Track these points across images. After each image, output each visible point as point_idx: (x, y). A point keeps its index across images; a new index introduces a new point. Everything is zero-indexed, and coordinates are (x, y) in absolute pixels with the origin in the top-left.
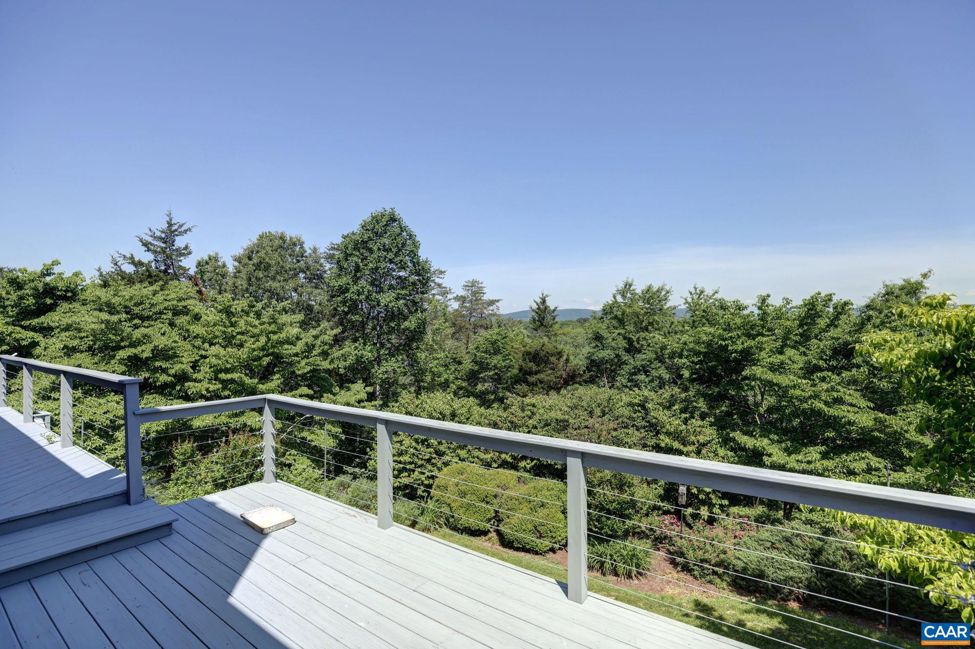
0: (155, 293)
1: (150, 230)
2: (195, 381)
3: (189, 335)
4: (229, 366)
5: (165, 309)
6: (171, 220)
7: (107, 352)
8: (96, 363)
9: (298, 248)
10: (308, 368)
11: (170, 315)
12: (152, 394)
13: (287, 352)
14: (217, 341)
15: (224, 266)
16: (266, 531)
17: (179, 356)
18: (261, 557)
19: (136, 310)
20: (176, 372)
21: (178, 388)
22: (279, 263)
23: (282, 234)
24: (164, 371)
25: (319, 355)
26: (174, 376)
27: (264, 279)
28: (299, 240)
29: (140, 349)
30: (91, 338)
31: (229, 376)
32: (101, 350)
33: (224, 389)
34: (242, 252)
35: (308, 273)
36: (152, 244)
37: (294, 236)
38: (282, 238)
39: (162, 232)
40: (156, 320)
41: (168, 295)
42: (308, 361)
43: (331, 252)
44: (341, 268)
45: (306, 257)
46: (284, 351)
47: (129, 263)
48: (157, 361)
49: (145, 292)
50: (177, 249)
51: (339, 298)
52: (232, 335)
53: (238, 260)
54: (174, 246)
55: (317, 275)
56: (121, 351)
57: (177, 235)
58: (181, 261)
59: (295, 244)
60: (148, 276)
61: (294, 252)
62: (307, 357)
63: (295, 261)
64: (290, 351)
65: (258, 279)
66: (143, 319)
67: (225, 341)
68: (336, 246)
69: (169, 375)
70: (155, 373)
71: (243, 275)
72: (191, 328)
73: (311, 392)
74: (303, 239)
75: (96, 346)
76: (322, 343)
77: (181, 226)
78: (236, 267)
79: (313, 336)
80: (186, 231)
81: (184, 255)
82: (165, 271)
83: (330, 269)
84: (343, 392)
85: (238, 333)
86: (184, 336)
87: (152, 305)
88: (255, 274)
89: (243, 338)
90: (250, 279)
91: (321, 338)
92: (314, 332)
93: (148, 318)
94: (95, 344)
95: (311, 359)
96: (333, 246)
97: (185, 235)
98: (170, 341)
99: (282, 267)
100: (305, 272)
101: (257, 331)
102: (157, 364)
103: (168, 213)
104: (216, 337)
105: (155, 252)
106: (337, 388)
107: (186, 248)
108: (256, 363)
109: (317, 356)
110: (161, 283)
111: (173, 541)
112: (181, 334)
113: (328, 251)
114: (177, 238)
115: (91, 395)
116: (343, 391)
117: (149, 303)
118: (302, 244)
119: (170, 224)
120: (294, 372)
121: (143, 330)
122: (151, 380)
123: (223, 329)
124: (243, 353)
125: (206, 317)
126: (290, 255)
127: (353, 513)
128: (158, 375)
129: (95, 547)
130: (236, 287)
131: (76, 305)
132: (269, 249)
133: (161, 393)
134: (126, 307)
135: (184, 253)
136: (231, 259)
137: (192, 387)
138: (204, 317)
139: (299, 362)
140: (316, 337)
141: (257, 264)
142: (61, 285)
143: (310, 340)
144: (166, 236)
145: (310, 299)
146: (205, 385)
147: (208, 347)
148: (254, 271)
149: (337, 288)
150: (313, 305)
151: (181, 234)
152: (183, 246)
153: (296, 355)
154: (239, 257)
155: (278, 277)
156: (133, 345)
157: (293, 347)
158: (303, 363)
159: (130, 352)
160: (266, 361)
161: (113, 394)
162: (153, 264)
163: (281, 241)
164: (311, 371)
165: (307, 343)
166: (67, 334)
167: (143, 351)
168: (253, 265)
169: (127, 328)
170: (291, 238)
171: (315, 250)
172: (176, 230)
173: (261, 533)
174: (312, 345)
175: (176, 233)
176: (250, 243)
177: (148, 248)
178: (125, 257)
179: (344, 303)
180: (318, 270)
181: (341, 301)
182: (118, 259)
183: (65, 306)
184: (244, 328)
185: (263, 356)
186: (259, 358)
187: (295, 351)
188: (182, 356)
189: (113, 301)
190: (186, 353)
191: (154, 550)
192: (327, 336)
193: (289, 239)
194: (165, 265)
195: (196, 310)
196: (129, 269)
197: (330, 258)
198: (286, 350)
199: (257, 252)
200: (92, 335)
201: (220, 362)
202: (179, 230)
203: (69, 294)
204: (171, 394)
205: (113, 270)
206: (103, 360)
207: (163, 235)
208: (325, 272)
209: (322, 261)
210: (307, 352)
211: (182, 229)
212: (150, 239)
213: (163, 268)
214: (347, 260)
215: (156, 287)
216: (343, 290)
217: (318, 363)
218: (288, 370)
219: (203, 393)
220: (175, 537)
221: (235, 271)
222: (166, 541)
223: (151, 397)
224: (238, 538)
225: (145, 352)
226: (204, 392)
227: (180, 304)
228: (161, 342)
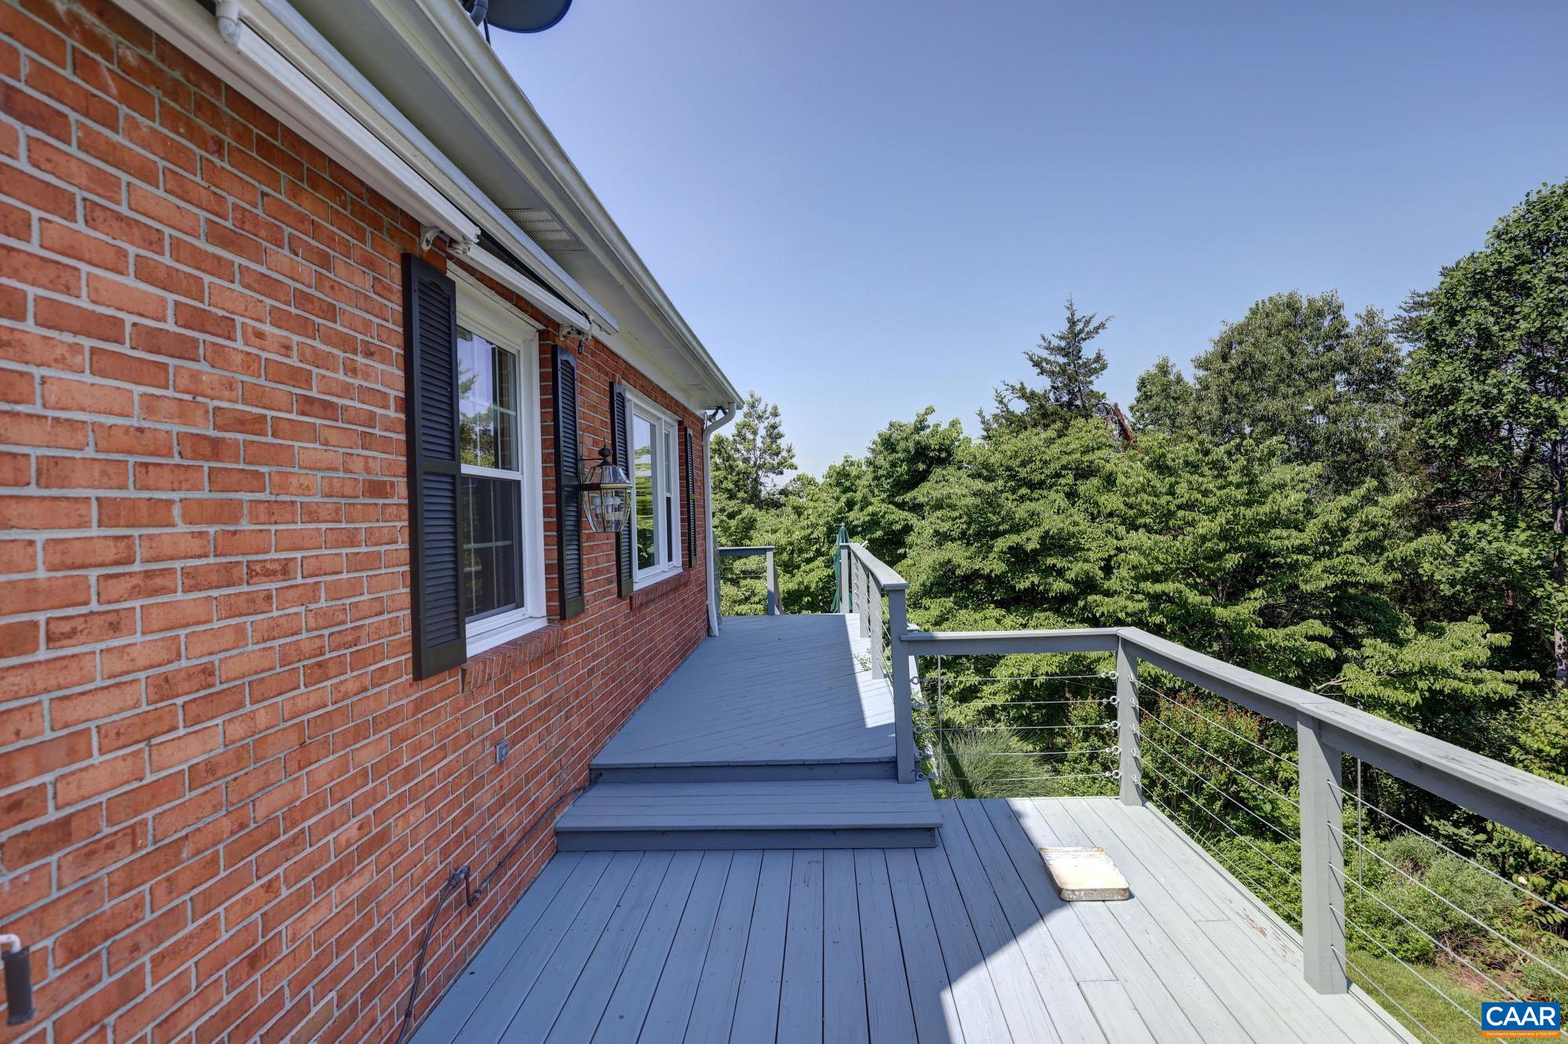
0: (1050, 442)
1: (1044, 338)
2: (1108, 593)
3: (1099, 512)
4: (1159, 568)
5: (1064, 467)
6: (1073, 315)
7: (984, 541)
8: (970, 558)
9: (1326, 323)
10: (1330, 580)
11: (1070, 478)
12: (1045, 610)
13: (1278, 543)
14: (1141, 521)
15: (1179, 380)
16: (1067, 895)
17: (1083, 549)
18: (1034, 941)
19: (1023, 473)
20: (1076, 576)
21: (1081, 603)
22: (1283, 359)
23: (1291, 296)
24: (1060, 573)
25: (1358, 550)
26: (1075, 583)
27: (1252, 397)
28: (1329, 304)
29: (1024, 535)
30: (965, 518)
31: (1158, 588)
32: (978, 535)
33: (1154, 609)
34: (1211, 348)
35: (1355, 370)
36: (1048, 362)
37: (1317, 296)
38: (1292, 306)
39: (1061, 338)
40: (1051, 487)
41: (1068, 444)
42: (1328, 563)
43: (1414, 314)
44: (1437, 346)
45: (1347, 336)
46: (1273, 542)
47: (1019, 398)
48: (1051, 556)
49: (1035, 441)
50: (1084, 363)
51: (1434, 418)
52: (1169, 510)
53: (1204, 364)
54: (1080, 358)
55: (1378, 372)
56: (999, 539)
57: (1084, 339)
58: (1091, 382)
59: (1320, 314)
60: (1043, 415)
61: (1318, 329)
62: (1329, 555)
63: (1320, 348)
64: (1286, 542)
65: (1241, 397)
66: (1032, 486)
67: (1159, 523)
68: (1426, 299)
69: (1068, 581)
70: (1047, 577)
71: (1213, 393)
72: (1102, 499)
73: (1328, 632)
74: (1341, 298)
75: (971, 532)
76: (1366, 523)
77: (1088, 322)
78: (1199, 380)
79: (1344, 509)
80: (1097, 330)
81: (1095, 371)
82: (1070, 404)
83: (1410, 355)
84: (1423, 639)
85: (1179, 507)
86: (1092, 514)
87: (1046, 463)
88: (1234, 388)
89: (1189, 515)
90: (1225, 400)
91: (1361, 515)
92: (1344, 501)
93: (1041, 484)
94: (969, 529)
95: (1336, 561)
96: (1419, 299)
97: (1096, 336)
98: (1067, 523)
99: (1291, 366)
100: (1345, 370)
101: (1212, 501)
102: (1050, 561)
103: (1067, 304)
104: (1143, 514)
105: (1052, 374)
106: (1412, 630)
107: (1098, 358)
108: (1211, 565)
109: (1351, 553)
110: (1058, 425)
111: (932, 860)
112: (1086, 510)
113: (1404, 314)
114: (1083, 345)
115: (966, 607)
116: (1425, 638)
117: (1041, 460)
118: (1336, 313)
119: (1073, 323)
120: (1297, 587)
121: (1029, 506)
122: (1041, 588)
123: (1151, 499)
124: (1184, 544)
125: (1124, 479)
126: (1310, 339)
127: (1260, 920)
128: (1051, 580)
129: (834, 831)
130: (1199, 418)
131: (951, 469)
132: (1262, 334)
133: (1057, 611)
134: (1009, 469)
135: (1095, 369)
136: (1191, 366)
137: (1104, 605)
138: (1121, 479)
139: (1308, 566)
140: (1349, 512)
141: (1239, 368)
142: (934, 443)
143: (1333, 519)
144: (1068, 343)
145: (1357, 428)
146: (1121, 601)
147: (1124, 532)
148: (1233, 382)
149: (1426, 393)
150: (1366, 440)
151: (1090, 335)
152: (1093, 356)
153: (1302, 549)
154: (1207, 360)
155: (1283, 388)
156: (1016, 529)
157: (1294, 533)
158: (1318, 567)
159: (1013, 539)
160: (1232, 560)
161: (992, 606)
162: (1051, 396)
163: (1288, 312)
164: (1334, 587)
165: (1326, 526)
166: (939, 513)
167: (1028, 539)
168: (1231, 370)
169: (1008, 503)
170: (1310, 302)
171: (1370, 317)
172: (1081, 331)
173: (1058, 897)
174: (1341, 529)
175: (1083, 335)
176: (1224, 328)
177: (1042, 368)
178: (1013, 388)
179: (1445, 428)
180: (1379, 362)
181: (1439, 425)
182: (1004, 393)
183: (938, 472)
184: (1187, 496)
185: (1227, 551)
186: (1218, 556)
187: (1297, 542)
188: (1089, 550)
189: (992, 460)
190: (1095, 544)
191: (902, 863)
192: (1377, 509)
193: (1305, 304)
194: (1069, 393)
195: (1109, 467)
196: (1019, 407)
197: (1408, 329)
198: (1276, 539)
199: (1240, 343)
200: (966, 514)
201: (1144, 562)
202: (1086, 330)
203: (943, 455)
204: (1071, 615)
205: (999, 411)
206: (980, 552)
207: (1063, 344)
208: (1398, 363)
209: (1391, 338)
210: (1328, 544)
211: (1091, 327)
212: (1045, 354)
213: (1065, 398)
214: (1453, 323)
215: (1051, 433)
216: (1443, 397)
217: (1352, 568)
218: (1281, 580)
219: (1120, 615)
220: (938, 855)
221: (1198, 387)
222: (923, 856)
223: (1042, 615)
224: (1020, 890)
225: (1031, 540)
226: (1122, 615)
227: (1086, 458)
228: (1053, 523)
